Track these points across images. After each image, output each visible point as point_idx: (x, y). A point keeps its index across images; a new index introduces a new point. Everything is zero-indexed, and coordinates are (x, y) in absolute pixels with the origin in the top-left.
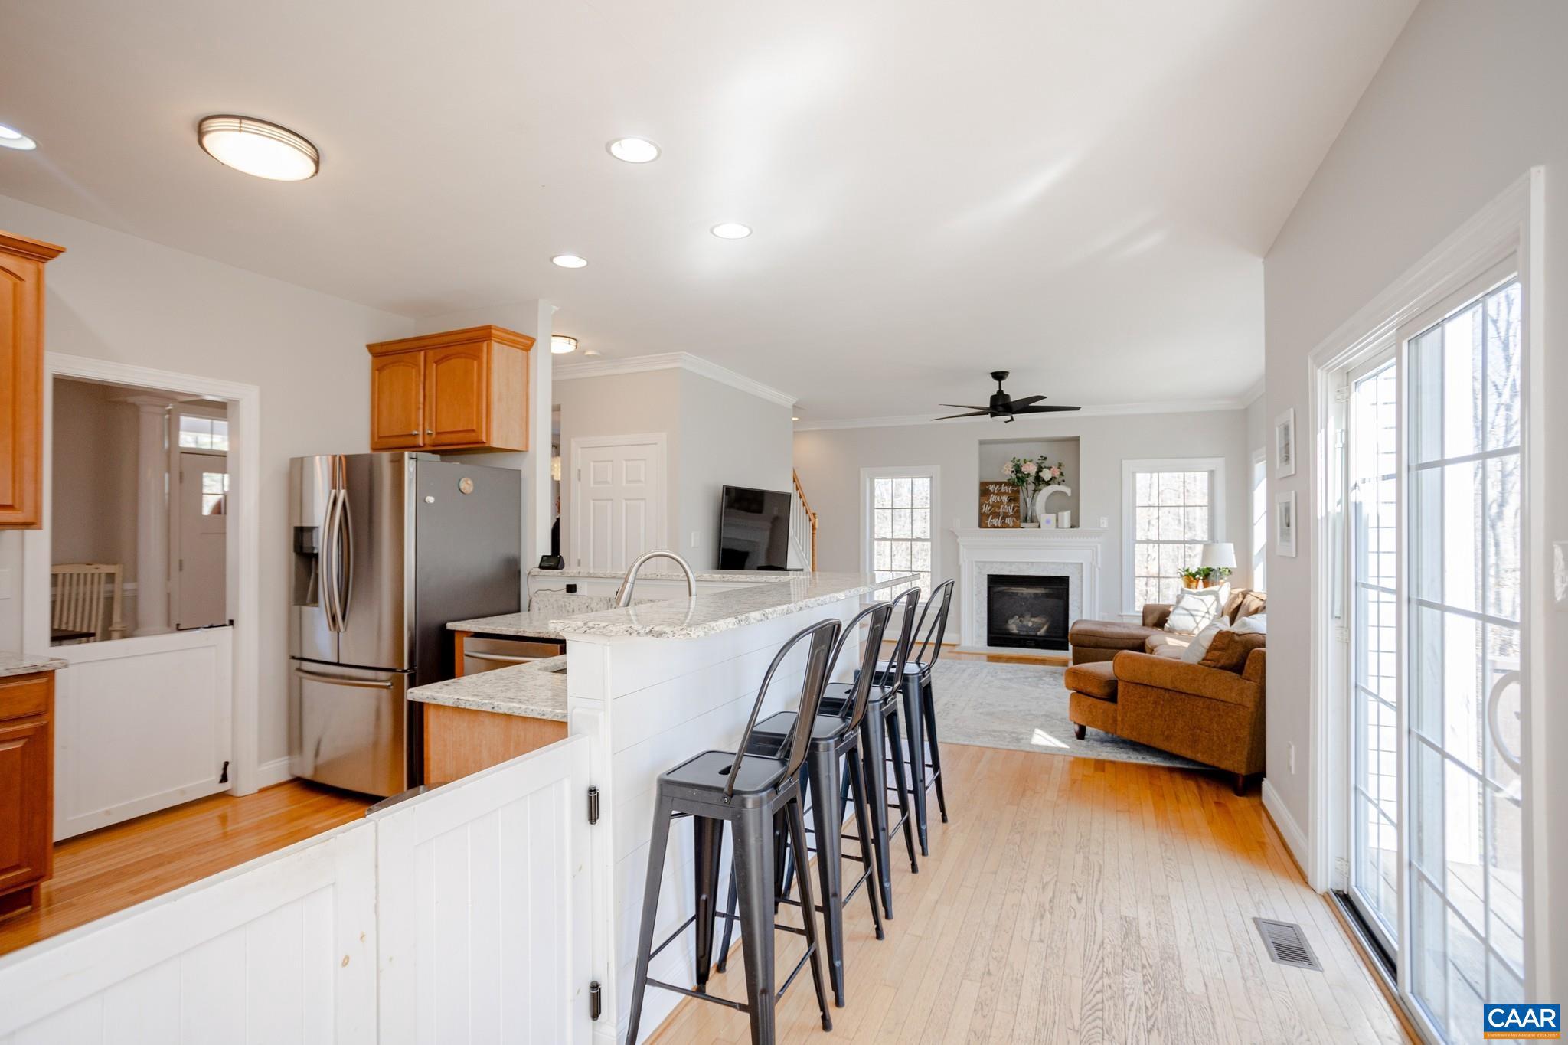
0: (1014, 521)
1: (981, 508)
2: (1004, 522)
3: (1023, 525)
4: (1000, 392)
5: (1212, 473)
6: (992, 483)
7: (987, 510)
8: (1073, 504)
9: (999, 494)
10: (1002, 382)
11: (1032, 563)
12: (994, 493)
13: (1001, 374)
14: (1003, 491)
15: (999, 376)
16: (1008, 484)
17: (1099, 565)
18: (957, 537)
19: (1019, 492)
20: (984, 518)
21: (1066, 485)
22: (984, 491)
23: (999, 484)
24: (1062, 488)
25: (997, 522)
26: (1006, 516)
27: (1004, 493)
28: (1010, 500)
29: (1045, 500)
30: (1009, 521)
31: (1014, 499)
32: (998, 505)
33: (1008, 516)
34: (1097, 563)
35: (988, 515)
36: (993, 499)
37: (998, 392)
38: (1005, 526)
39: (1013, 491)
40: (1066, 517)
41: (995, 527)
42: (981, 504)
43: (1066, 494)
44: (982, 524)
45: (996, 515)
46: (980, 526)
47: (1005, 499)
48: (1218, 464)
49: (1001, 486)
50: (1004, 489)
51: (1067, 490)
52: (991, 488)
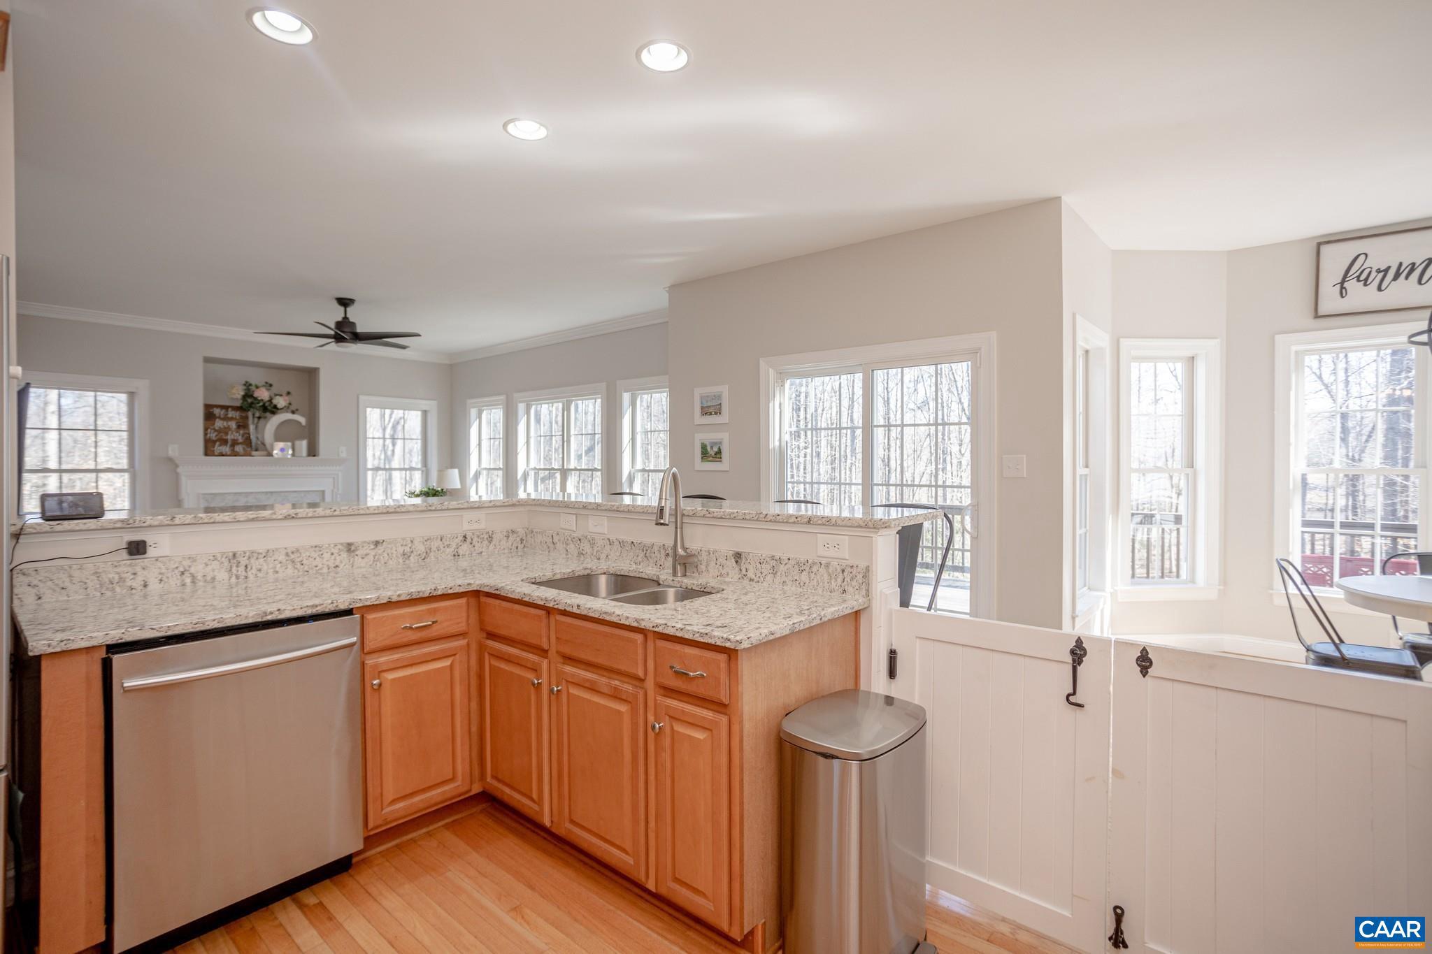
0: (244, 449)
1: (206, 434)
2: (233, 450)
3: (254, 453)
4: (345, 318)
5: (425, 413)
6: (217, 406)
7: (213, 436)
8: (310, 434)
9: (226, 419)
10: (348, 309)
11: (272, 493)
12: (219, 418)
13: (347, 301)
14: (230, 415)
15: (344, 302)
16: (236, 409)
17: (340, 492)
18: (177, 466)
19: (247, 418)
20: (210, 445)
21: (299, 414)
22: (209, 415)
23: (226, 408)
24: (297, 417)
25: (226, 449)
26: (235, 443)
27: (232, 419)
28: (239, 427)
29: (274, 428)
30: (239, 448)
31: (243, 425)
32: (226, 430)
33: (238, 444)
34: (338, 489)
35: (214, 442)
36: (219, 424)
37: (344, 318)
38: (235, 454)
39: (242, 417)
40: (303, 445)
41: (223, 455)
42: (206, 429)
43: (298, 423)
44: (208, 452)
45: (224, 442)
46: (206, 454)
47: (233, 425)
48: (431, 405)
49: (227, 411)
50: (231, 414)
51: (302, 420)
52: (217, 411)
